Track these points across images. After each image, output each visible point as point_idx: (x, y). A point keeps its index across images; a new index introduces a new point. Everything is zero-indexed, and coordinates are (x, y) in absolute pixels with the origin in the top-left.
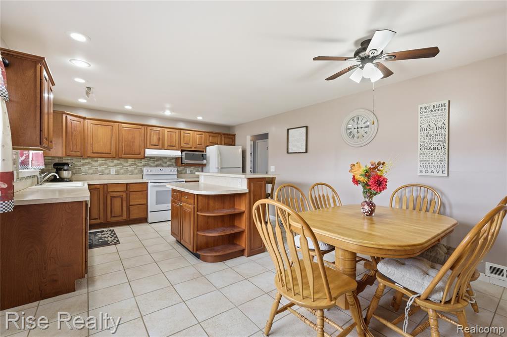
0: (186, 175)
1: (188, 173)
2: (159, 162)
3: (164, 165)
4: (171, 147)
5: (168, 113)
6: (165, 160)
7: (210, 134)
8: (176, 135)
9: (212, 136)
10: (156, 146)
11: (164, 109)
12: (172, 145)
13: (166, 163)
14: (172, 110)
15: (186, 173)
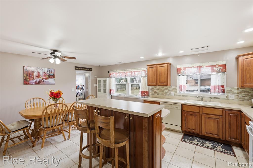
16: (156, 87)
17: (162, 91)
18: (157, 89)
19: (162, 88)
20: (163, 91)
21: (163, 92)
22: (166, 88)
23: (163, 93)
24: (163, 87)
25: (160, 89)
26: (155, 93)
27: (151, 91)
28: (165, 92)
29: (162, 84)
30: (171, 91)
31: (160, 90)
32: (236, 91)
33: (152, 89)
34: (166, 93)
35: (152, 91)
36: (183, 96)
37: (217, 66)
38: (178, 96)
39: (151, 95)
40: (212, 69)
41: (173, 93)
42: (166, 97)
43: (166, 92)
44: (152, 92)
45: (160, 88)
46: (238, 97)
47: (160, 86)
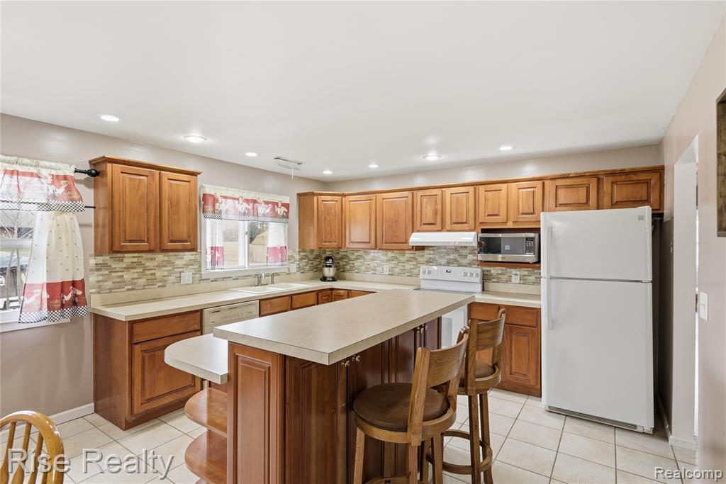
0: (509, 285)
1: (513, 280)
2: (452, 256)
3: (463, 261)
4: (459, 225)
5: (432, 158)
6: (464, 252)
7: (559, 182)
8: (467, 198)
9: (567, 187)
10: (431, 226)
11: (424, 150)
12: (460, 221)
13: (465, 257)
14: (440, 149)
15: (509, 281)
16: (121, 260)
17: (147, 272)
18: (127, 268)
19: (148, 259)
20: (153, 272)
21: (152, 274)
22: (166, 259)
23: (152, 281)
24: (154, 256)
25: (139, 264)
26: (120, 285)
27: (92, 279)
28: (159, 274)
29: (178, 245)
30: (181, 270)
31: (141, 270)
32: (297, 257)
33: (99, 267)
34: (166, 278)
35: (101, 278)
36: (215, 280)
37: (280, 205)
38: (203, 283)
39: (97, 296)
40: (273, 209)
41: (187, 276)
42: (165, 291)
43: (166, 273)
44: (98, 281)
45: (141, 260)
46: (299, 268)
47: (141, 255)
